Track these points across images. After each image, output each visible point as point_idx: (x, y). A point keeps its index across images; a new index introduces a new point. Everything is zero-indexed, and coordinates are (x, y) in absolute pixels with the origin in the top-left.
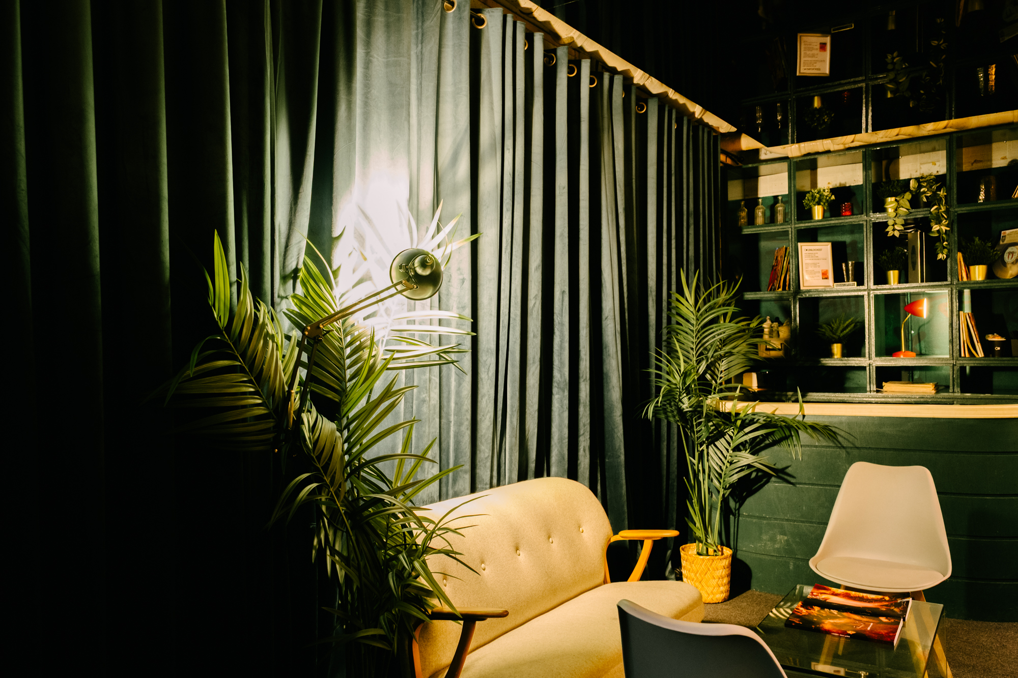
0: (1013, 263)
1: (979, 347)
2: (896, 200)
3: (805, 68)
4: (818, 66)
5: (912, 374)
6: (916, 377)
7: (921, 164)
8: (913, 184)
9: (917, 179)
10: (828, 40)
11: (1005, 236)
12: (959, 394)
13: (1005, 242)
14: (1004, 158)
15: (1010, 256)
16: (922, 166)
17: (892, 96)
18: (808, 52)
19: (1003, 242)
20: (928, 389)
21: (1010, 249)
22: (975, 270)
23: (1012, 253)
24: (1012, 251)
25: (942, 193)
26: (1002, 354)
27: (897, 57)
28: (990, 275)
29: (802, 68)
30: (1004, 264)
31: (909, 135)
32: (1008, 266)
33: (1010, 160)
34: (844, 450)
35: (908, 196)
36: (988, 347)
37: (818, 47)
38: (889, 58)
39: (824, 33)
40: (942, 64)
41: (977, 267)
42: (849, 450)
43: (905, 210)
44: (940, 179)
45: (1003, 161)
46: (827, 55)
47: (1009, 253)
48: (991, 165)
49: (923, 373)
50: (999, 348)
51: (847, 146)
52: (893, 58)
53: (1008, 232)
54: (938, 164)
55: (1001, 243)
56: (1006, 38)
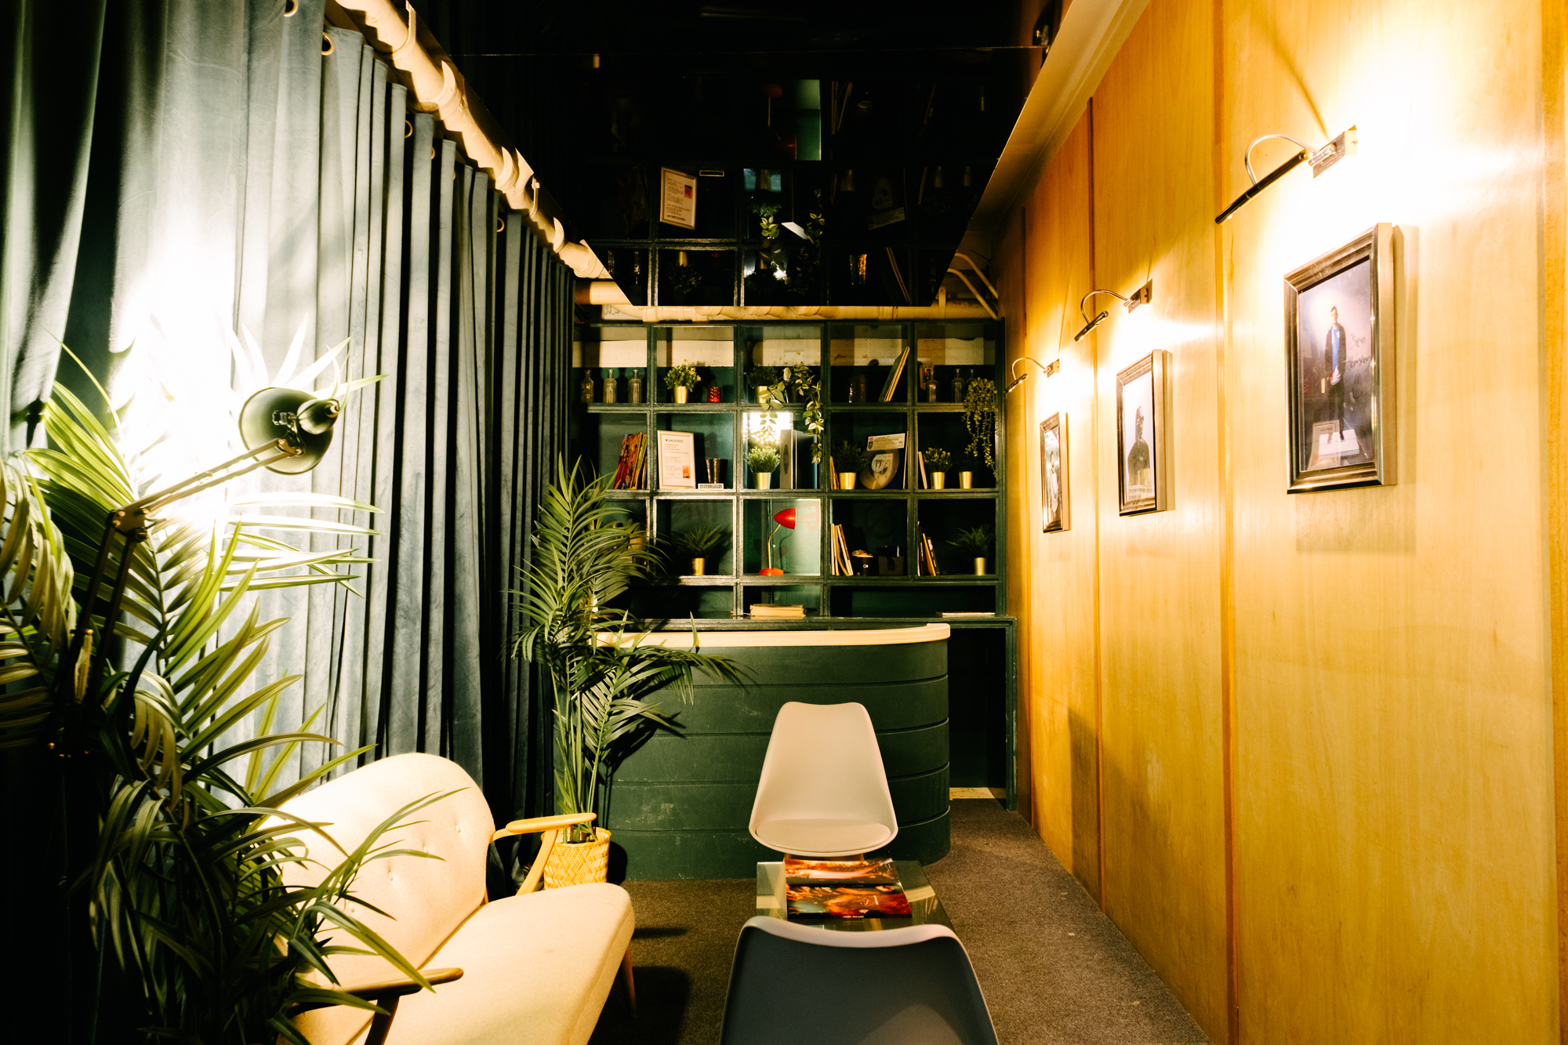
0: (880, 472)
1: (848, 563)
2: (768, 389)
3: (670, 214)
4: (683, 214)
5: (773, 595)
6: (776, 599)
7: (785, 351)
8: (786, 376)
9: (792, 369)
10: (693, 183)
11: (872, 442)
12: (829, 618)
13: (872, 449)
14: (865, 357)
15: (878, 465)
16: (786, 354)
17: (766, 268)
18: (673, 195)
19: (870, 448)
20: (796, 613)
21: (877, 457)
22: (844, 477)
23: (880, 461)
24: (879, 459)
25: (818, 388)
26: (870, 572)
27: (773, 223)
28: (858, 484)
29: (666, 214)
30: (872, 473)
31: (778, 316)
32: (876, 475)
33: (870, 360)
34: (743, 689)
35: (781, 386)
36: (857, 563)
37: (683, 190)
38: (765, 223)
39: (691, 174)
40: (818, 241)
41: (847, 474)
42: (749, 689)
43: (779, 402)
44: (813, 371)
45: (864, 360)
46: (692, 203)
47: (877, 461)
48: (853, 363)
49: (784, 593)
50: (867, 566)
51: (711, 318)
52: (768, 224)
53: (875, 438)
54: (802, 353)
55: (868, 449)
56: (875, 227)
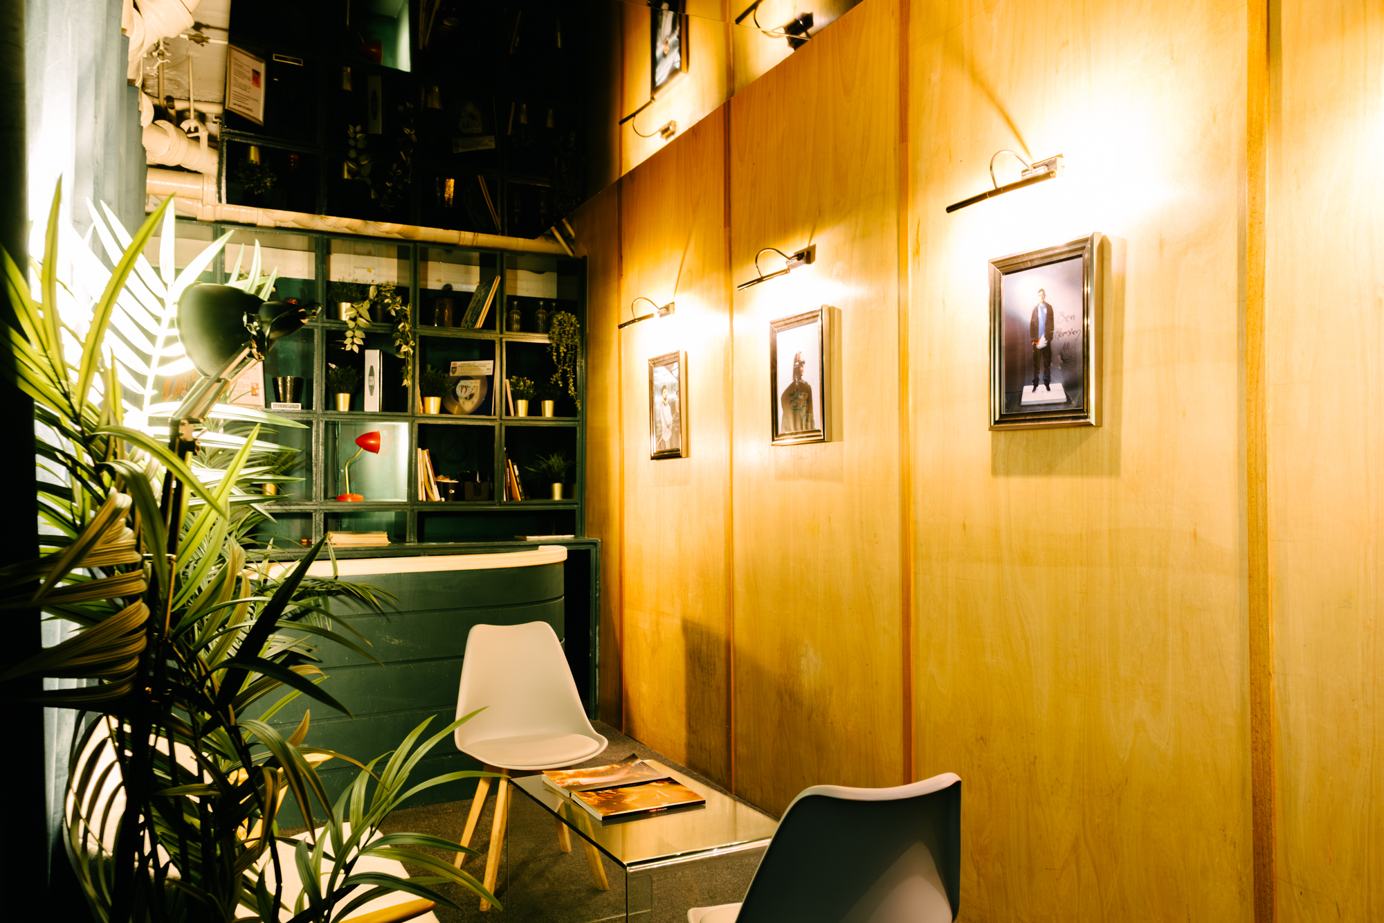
0: (466, 398)
1: (435, 488)
2: (352, 306)
3: (237, 102)
4: (250, 104)
5: (341, 522)
6: (344, 526)
7: (355, 267)
8: (372, 292)
9: (378, 286)
10: (261, 67)
11: (456, 368)
12: (416, 544)
13: (456, 374)
14: (439, 281)
15: (464, 390)
16: (356, 270)
17: (350, 178)
18: (240, 80)
19: (453, 373)
20: (381, 539)
21: (462, 383)
22: (429, 401)
23: (466, 387)
24: (465, 384)
25: (408, 309)
26: (458, 497)
27: (360, 132)
28: (443, 410)
29: (232, 101)
30: (456, 398)
31: (355, 230)
32: (461, 401)
33: (444, 284)
35: (367, 305)
36: (443, 488)
37: (250, 75)
38: (351, 130)
39: (258, 55)
40: (409, 159)
41: (432, 399)
43: (365, 321)
44: (400, 291)
45: (438, 283)
46: (260, 93)
47: (462, 387)
48: (427, 285)
49: (353, 520)
50: (453, 491)
52: (356, 133)
53: (459, 363)
54: (372, 271)
55: (451, 374)
56: (461, 150)
